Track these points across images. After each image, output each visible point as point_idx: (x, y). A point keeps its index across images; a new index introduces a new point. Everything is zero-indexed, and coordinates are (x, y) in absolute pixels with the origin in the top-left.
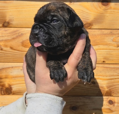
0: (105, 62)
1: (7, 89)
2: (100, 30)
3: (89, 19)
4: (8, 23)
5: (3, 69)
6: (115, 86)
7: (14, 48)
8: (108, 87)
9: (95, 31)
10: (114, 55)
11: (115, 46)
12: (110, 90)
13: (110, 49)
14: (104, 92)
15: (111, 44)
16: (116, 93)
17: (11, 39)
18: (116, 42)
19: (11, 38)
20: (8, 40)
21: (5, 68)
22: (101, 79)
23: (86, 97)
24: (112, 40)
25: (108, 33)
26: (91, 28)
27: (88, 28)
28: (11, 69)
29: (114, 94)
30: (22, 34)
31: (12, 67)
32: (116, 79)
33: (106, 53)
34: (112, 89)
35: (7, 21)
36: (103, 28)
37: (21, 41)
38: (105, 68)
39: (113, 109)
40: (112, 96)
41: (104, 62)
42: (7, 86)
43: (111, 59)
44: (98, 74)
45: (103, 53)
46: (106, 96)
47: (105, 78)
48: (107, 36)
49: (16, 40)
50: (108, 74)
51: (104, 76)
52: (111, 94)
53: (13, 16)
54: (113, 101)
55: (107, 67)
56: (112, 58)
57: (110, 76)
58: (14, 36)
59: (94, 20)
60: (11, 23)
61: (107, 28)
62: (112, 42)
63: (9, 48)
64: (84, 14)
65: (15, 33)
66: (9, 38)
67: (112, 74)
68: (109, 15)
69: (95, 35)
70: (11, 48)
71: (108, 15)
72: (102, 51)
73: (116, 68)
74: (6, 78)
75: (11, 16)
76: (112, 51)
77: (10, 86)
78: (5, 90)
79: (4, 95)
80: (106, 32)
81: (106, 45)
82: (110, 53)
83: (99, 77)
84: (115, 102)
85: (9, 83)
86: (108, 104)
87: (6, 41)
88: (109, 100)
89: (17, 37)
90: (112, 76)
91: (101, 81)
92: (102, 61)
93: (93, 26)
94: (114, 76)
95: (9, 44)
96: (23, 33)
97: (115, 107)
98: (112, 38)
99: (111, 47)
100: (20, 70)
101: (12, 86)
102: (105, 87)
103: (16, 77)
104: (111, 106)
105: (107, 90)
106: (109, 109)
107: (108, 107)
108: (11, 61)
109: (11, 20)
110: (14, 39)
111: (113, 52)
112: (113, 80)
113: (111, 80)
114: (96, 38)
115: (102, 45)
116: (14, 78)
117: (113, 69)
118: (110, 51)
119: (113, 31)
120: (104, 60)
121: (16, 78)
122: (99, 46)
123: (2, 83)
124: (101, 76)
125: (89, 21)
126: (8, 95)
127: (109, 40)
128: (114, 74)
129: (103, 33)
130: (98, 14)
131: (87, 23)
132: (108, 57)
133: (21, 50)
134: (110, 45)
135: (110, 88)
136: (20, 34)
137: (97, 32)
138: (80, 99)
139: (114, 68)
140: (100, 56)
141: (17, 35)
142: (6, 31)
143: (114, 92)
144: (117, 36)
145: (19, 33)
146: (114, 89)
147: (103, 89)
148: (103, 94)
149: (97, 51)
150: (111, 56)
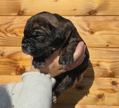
0: (109, 46)
1: (21, 69)
2: (104, 17)
3: (94, 7)
4: (23, 12)
5: (18, 52)
6: (118, 68)
8: (111, 69)
9: (99, 18)
10: (117, 40)
11: (118, 32)
12: (113, 72)
13: (114, 34)
14: (108, 74)
15: (115, 29)
21: (20, 51)
22: (104, 62)
23: (91, 78)
24: (115, 26)
25: (112, 19)
26: (95, 15)
27: (93, 15)
29: (117, 75)
33: (109, 37)
34: (115, 71)
35: (22, 10)
36: (107, 14)
39: (116, 89)
40: (115, 77)
41: (107, 46)
42: (21, 67)
43: (114, 43)
44: (102, 57)
45: (107, 37)
46: (109, 77)
47: (109, 60)
48: (110, 22)
50: (111, 57)
51: (107, 59)
52: (114, 76)
53: (27, 6)
54: (116, 82)
55: (110, 51)
56: (116, 42)
57: (113, 59)
59: (99, 8)
60: (25, 11)
61: (110, 15)
62: (116, 27)
64: (89, 2)
67: (115, 57)
68: (113, 2)
69: (100, 21)
71: (111, 2)
72: (106, 36)
74: (20, 60)
75: (26, 6)
76: (115, 35)
77: (24, 67)
78: (20, 70)
79: (19, 75)
80: (110, 18)
81: (110, 30)
83: (103, 59)
84: (118, 83)
85: (23, 65)
86: (111, 85)
87: (21, 27)
88: (112, 81)
90: (115, 59)
92: (106, 45)
93: (97, 13)
94: (117, 59)
97: (118, 88)
98: (116, 24)
99: (114, 32)
101: (26, 68)
102: (109, 69)
104: (114, 87)
105: (110, 71)
106: (113, 90)
107: (111, 88)
109: (25, 9)
111: (116, 37)
112: (116, 63)
113: (114, 63)
114: (100, 24)
115: (106, 30)
116: (28, 60)
117: (116, 53)
118: (113, 35)
119: (116, 17)
120: (108, 44)
122: (103, 31)
123: (17, 65)
124: (105, 59)
125: (94, 9)
127: (112, 25)
128: (117, 57)
129: (107, 19)
130: (103, 2)
131: (92, 11)
132: (112, 41)
134: (113, 31)
135: (114, 70)
137: (102, 19)
138: (86, 80)
139: (117, 51)
140: (104, 40)
142: (21, 19)
143: (117, 74)
146: (117, 71)
147: (106, 71)
148: (107, 76)
149: (101, 36)
150: (114, 40)
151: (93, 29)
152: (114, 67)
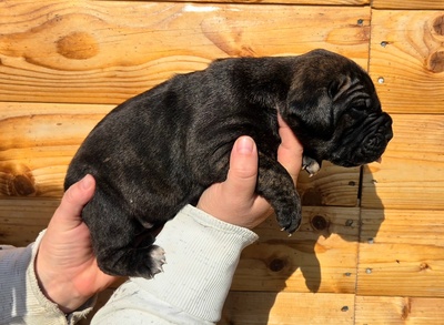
1: (19, 178)
2: (288, 7)
5: (6, 120)
6: (331, 174)
7: (36, 59)
12: (317, 186)
16: (334, 197)
17: (26, 33)
19: (26, 29)
20: (17, 34)
21: (11, 118)
24: (322, 39)
25: (313, 17)
28: (28, 120)
29: (330, 199)
30: (58, 19)
31: (33, 116)
34: (322, 184)
37: (56, 38)
40: (324, 205)
42: (19, 169)
48: (307, 26)
49: (41, 36)
52: (320, 200)
54: (326, 218)
58: (36, 24)
63: (20, 59)
65: (36, 14)
66: (21, 29)
70: (28, 59)
74: (15, 147)
77: (27, 169)
78: (15, 181)
79: (12, 195)
80: (307, 12)
84: (331, 223)
85: (26, 162)
86: (311, 229)
87: (12, 37)
88: (313, 215)
89: (44, 26)
95: (20, 46)
96: (60, 13)
98: (324, 32)
100: (55, 125)
101: (34, 172)
103: (43, 145)
105: (308, 185)
108: (29, 98)
110: (33, 31)
114: (274, 31)
116: (38, 148)
119: (325, 10)
121: (43, 148)
123: (4, 163)
126: (22, 195)
127: (313, 37)
129: (298, 16)
133: (57, 65)
135: (318, 181)
136: (52, 17)
141: (44, 19)
143: (328, 194)
144: (338, 24)
145: (48, 15)
146: (330, 184)
151: (253, 48)
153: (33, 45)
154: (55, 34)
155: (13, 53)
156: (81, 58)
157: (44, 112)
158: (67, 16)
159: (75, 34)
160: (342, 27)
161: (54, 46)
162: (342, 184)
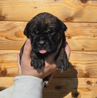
0: (84, 50)
1: (3, 72)
2: (80, 23)
3: (71, 14)
4: (4, 17)
6: (92, 69)
7: (9, 38)
8: (86, 70)
9: (75, 24)
10: (91, 44)
11: (92, 37)
12: (88, 72)
13: (88, 39)
14: (83, 74)
15: (89, 34)
16: (93, 75)
17: (6, 31)
18: (93, 33)
19: (6, 30)
20: (3, 31)
22: (80, 63)
23: (68, 78)
24: (89, 32)
25: (87, 26)
26: (72, 21)
27: (70, 21)
28: (6, 55)
30: (15, 27)
31: (7, 54)
32: (93, 63)
33: (85, 42)
34: (89, 72)
35: (2, 16)
36: (83, 21)
37: (15, 32)
38: (84, 55)
39: (91, 88)
41: (83, 49)
42: (3, 69)
43: (89, 47)
45: (82, 42)
46: (85, 77)
47: (84, 62)
48: (85, 28)
49: (11, 32)
50: (86, 59)
51: (83, 61)
52: (89, 76)
53: (7, 11)
54: (91, 81)
55: (85, 54)
56: (90, 46)
57: (88, 61)
58: (9, 28)
59: (75, 15)
60: (6, 17)
61: (85, 21)
63: (4, 38)
64: (66, 10)
65: (9, 25)
66: (5, 30)
67: (90, 59)
68: (87, 10)
69: (76, 27)
70: (6, 38)
72: (81, 40)
73: (93, 54)
74: (2, 63)
75: (6, 12)
76: (90, 40)
77: (5, 69)
78: (1, 72)
80: (85, 24)
81: (85, 35)
82: (88, 42)
83: (79, 61)
84: (92, 83)
85: (5, 67)
86: (86, 84)
87: (2, 32)
88: (87, 80)
89: (11, 29)
90: (90, 61)
91: (80, 65)
92: (82, 48)
93: (74, 20)
94: (91, 61)
95: (5, 34)
96: (16, 25)
97: (92, 86)
98: (90, 30)
99: (89, 37)
100: (13, 56)
101: (7, 70)
102: (84, 70)
103: (10, 62)
104: (89, 86)
105: (85, 72)
106: (88, 88)
107: (86, 87)
108: (6, 49)
109: (6, 15)
110: (8, 30)
111: (90, 42)
112: (90, 64)
113: (88, 64)
114: (76, 30)
115: (81, 35)
116: (9, 63)
117: (91, 55)
118: (88, 40)
120: (83, 48)
122: (79, 36)
124: (81, 61)
125: (71, 16)
126: (3, 77)
127: (87, 31)
128: (91, 59)
129: (82, 25)
130: (78, 10)
131: (69, 17)
132: (87, 45)
133: (15, 40)
134: (88, 36)
135: (88, 71)
136: (14, 26)
137: (77, 25)
138: (64, 80)
139: (91, 54)
140: (80, 44)
141: (11, 27)
142: (2, 23)
143: (91, 74)
144: (94, 28)
145: (12, 26)
146: (92, 72)
147: (82, 72)
148: (82, 76)
149: (77, 40)
150: (89, 44)
151: (70, 34)
152: (89, 68)
153: (8, 34)
154: (14, 31)
155: (2, 36)
156: (22, 37)
157: (11, 53)
158: (18, 26)
159: (20, 31)
160: (95, 28)
161: (14, 34)
162: (95, 72)
